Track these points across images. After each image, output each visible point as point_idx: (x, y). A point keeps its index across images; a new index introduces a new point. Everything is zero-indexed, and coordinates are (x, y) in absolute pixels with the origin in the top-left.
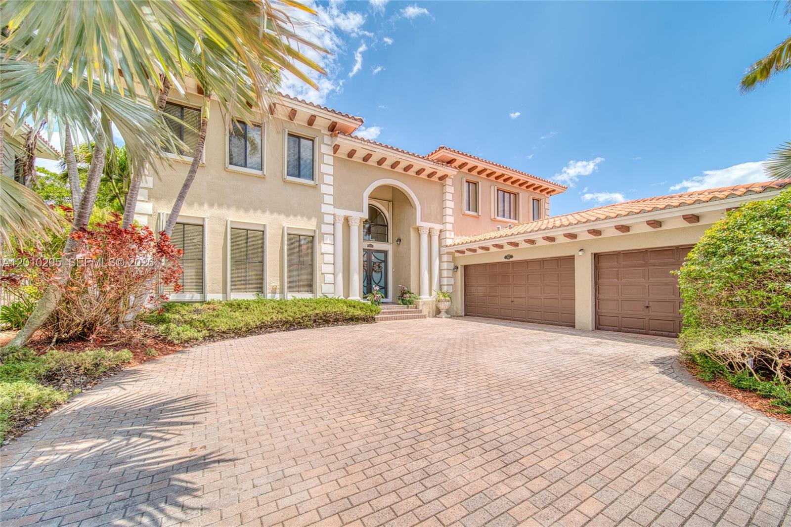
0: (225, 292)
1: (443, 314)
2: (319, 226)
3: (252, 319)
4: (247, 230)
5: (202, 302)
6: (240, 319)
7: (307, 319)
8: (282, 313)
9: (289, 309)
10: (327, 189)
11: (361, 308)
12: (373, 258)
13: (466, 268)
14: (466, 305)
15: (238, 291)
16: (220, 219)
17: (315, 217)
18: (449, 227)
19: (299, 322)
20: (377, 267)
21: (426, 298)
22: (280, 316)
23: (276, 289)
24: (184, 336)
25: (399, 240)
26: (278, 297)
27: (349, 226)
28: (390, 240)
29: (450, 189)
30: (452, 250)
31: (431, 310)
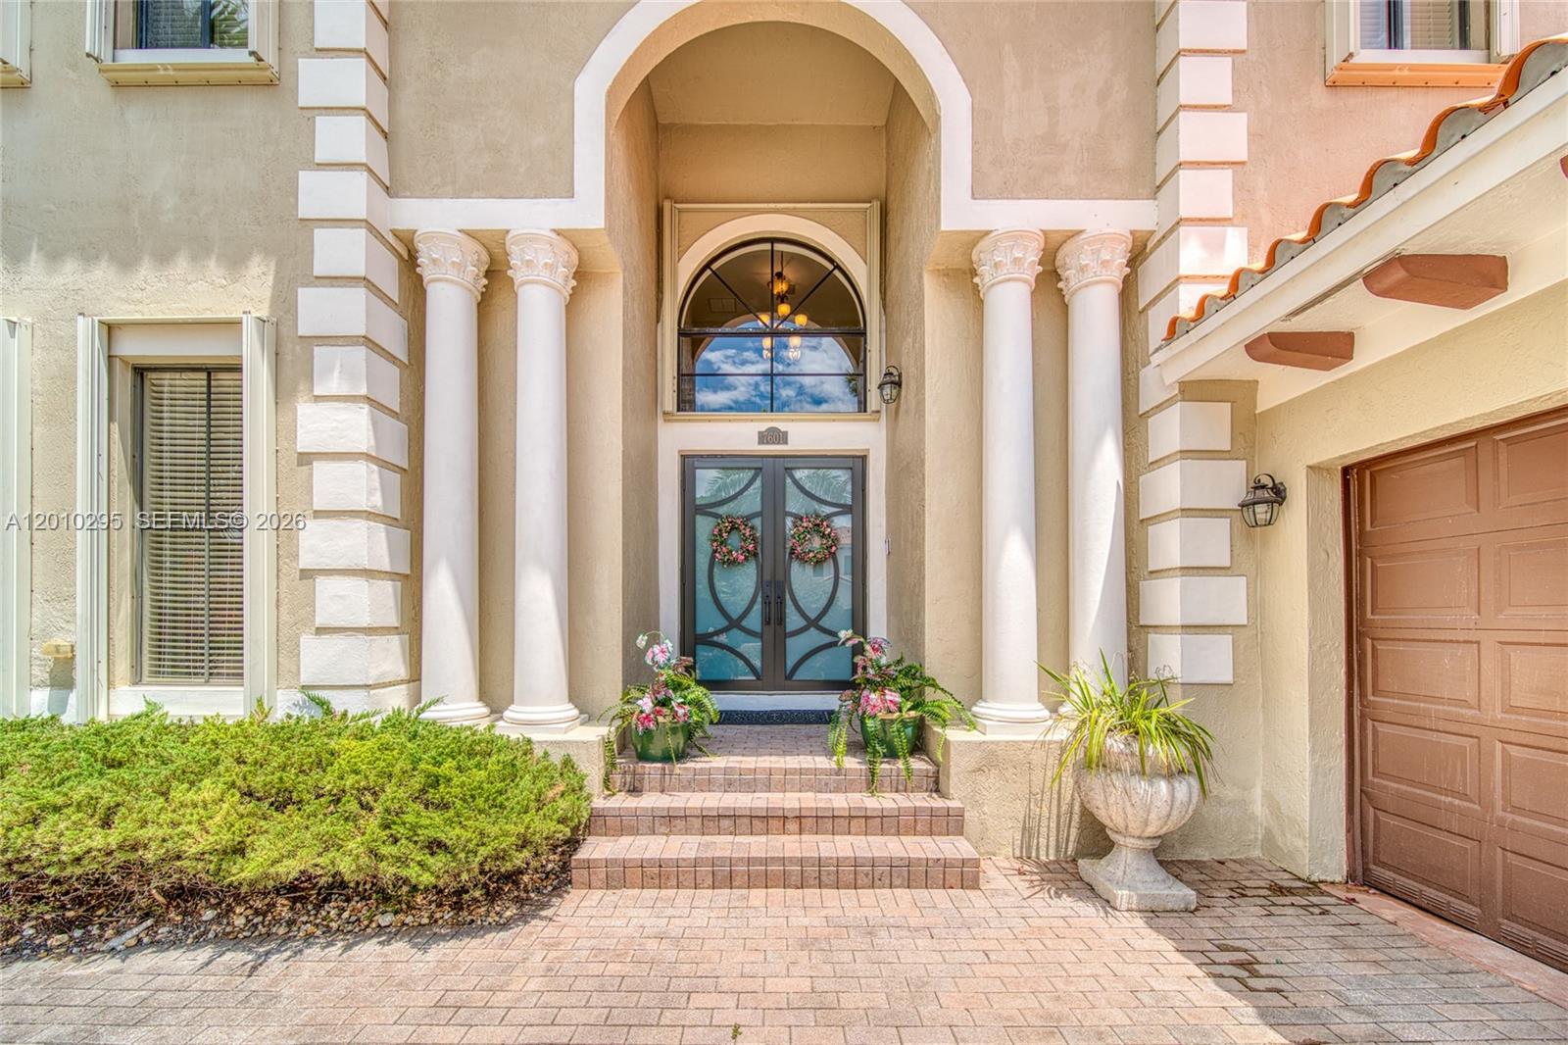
2: (286, 300)
10: (330, 82)
18: (1206, 196)
31: (1047, 813)
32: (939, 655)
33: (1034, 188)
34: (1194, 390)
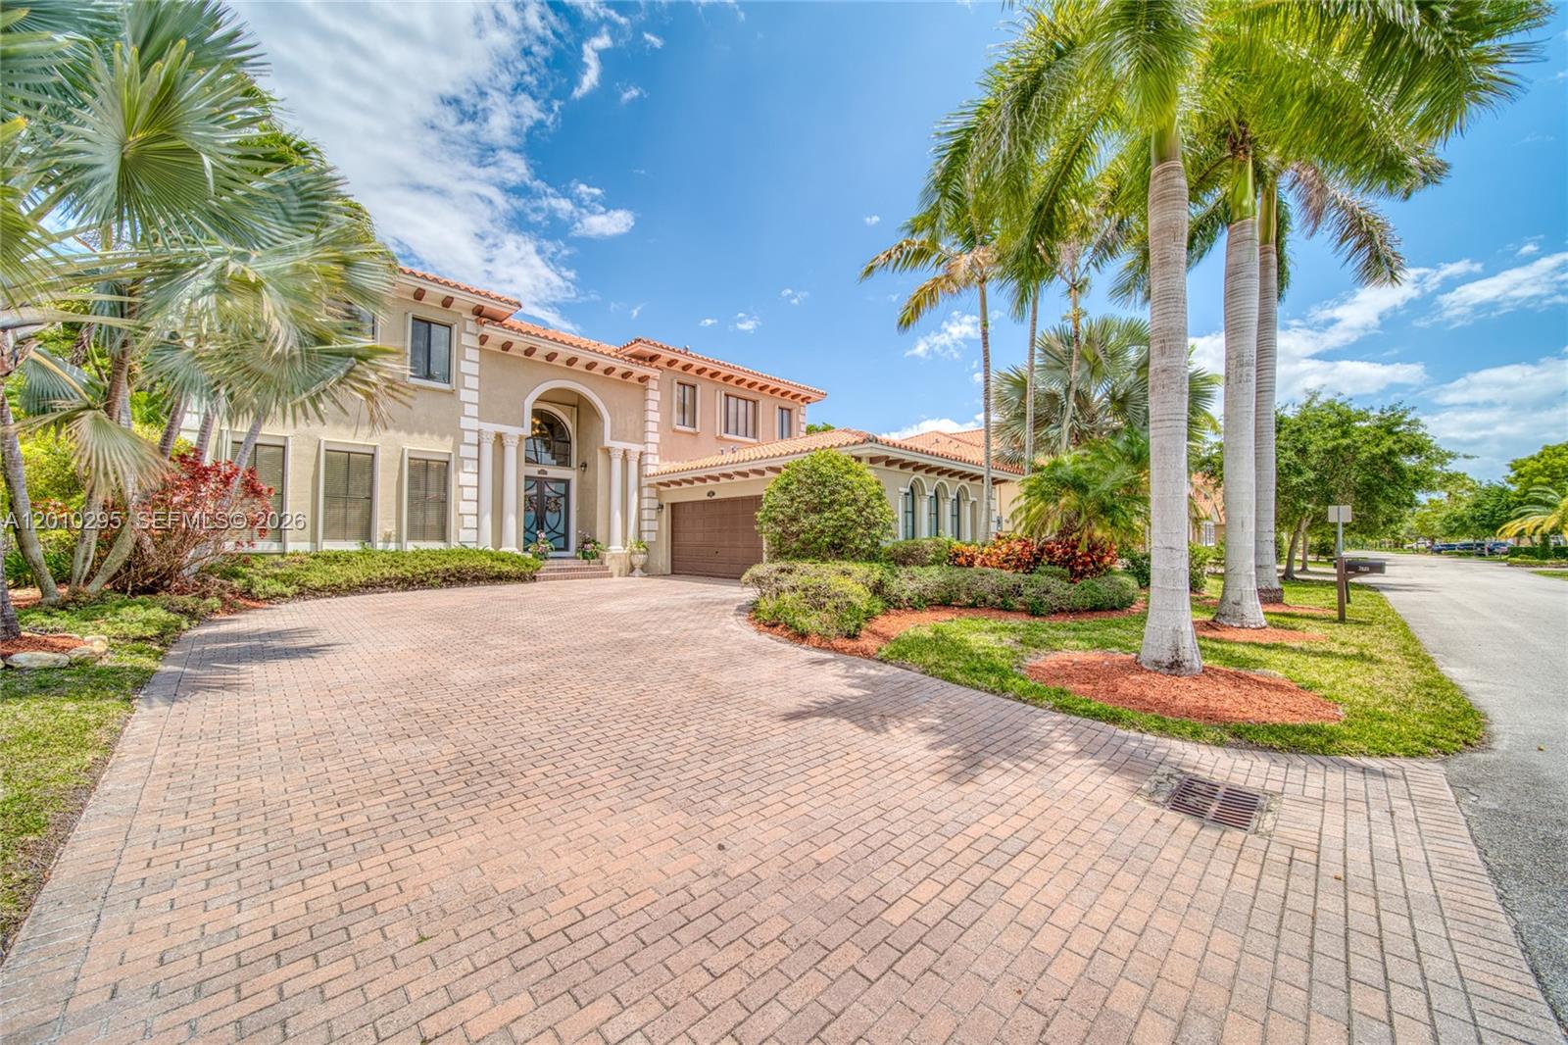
0: (314, 539)
1: (637, 572)
2: (456, 448)
3: (356, 574)
4: (349, 453)
5: (283, 554)
6: (339, 574)
7: (432, 575)
8: (397, 567)
9: (408, 563)
10: (469, 396)
11: (513, 562)
12: (547, 489)
13: (673, 505)
14: (673, 559)
15: (334, 538)
16: (309, 438)
17: (451, 435)
18: (652, 448)
19: (422, 581)
20: (553, 505)
21: (617, 549)
22: (394, 571)
23: (390, 536)
24: (271, 590)
25: (585, 465)
26: (392, 547)
27: (503, 446)
28: (574, 464)
29: (654, 395)
30: (654, 481)
31: (623, 567)
32: (600, 536)
33: (622, 439)
34: (650, 486)
